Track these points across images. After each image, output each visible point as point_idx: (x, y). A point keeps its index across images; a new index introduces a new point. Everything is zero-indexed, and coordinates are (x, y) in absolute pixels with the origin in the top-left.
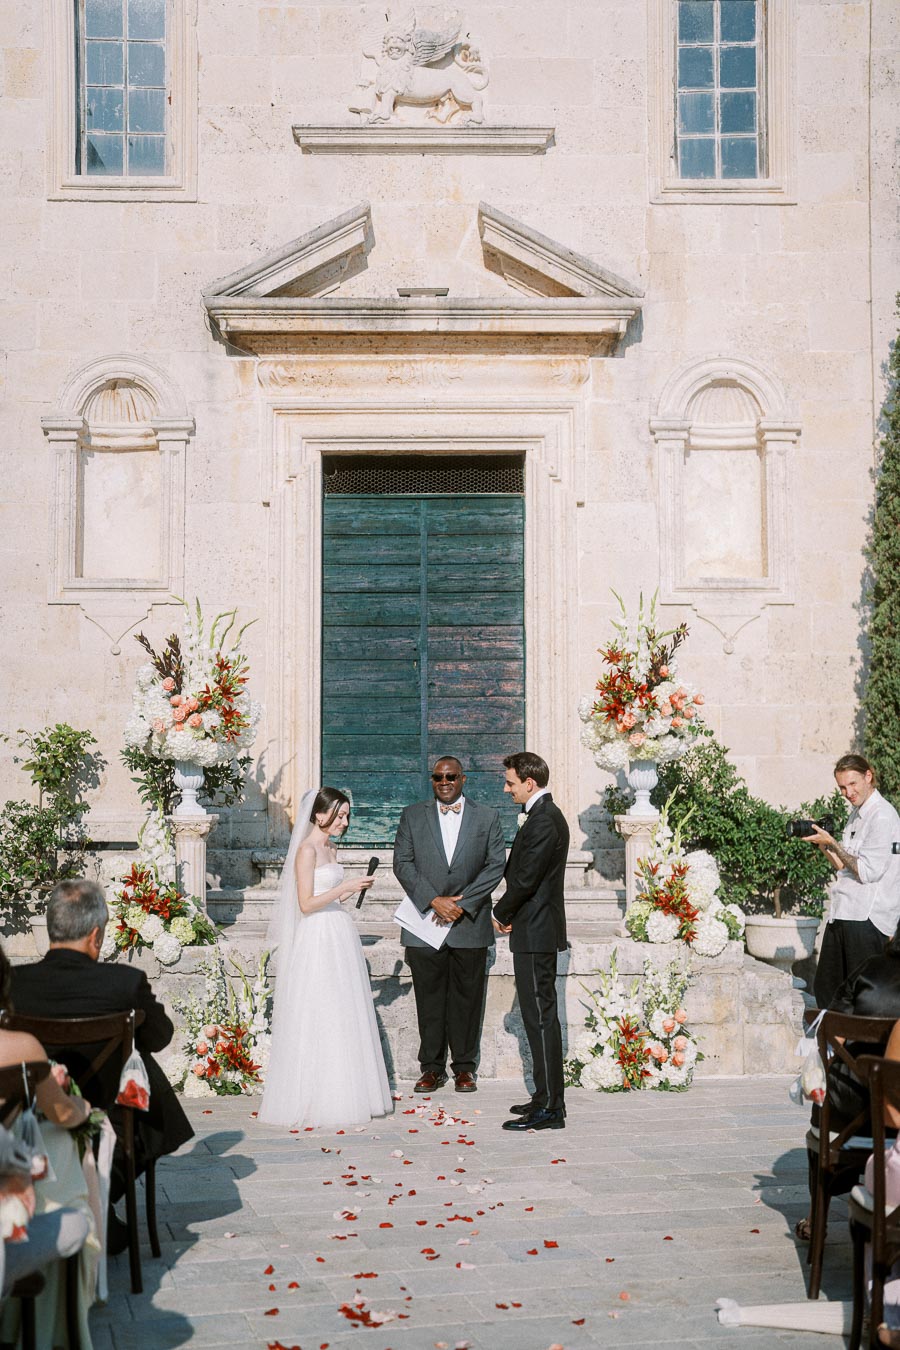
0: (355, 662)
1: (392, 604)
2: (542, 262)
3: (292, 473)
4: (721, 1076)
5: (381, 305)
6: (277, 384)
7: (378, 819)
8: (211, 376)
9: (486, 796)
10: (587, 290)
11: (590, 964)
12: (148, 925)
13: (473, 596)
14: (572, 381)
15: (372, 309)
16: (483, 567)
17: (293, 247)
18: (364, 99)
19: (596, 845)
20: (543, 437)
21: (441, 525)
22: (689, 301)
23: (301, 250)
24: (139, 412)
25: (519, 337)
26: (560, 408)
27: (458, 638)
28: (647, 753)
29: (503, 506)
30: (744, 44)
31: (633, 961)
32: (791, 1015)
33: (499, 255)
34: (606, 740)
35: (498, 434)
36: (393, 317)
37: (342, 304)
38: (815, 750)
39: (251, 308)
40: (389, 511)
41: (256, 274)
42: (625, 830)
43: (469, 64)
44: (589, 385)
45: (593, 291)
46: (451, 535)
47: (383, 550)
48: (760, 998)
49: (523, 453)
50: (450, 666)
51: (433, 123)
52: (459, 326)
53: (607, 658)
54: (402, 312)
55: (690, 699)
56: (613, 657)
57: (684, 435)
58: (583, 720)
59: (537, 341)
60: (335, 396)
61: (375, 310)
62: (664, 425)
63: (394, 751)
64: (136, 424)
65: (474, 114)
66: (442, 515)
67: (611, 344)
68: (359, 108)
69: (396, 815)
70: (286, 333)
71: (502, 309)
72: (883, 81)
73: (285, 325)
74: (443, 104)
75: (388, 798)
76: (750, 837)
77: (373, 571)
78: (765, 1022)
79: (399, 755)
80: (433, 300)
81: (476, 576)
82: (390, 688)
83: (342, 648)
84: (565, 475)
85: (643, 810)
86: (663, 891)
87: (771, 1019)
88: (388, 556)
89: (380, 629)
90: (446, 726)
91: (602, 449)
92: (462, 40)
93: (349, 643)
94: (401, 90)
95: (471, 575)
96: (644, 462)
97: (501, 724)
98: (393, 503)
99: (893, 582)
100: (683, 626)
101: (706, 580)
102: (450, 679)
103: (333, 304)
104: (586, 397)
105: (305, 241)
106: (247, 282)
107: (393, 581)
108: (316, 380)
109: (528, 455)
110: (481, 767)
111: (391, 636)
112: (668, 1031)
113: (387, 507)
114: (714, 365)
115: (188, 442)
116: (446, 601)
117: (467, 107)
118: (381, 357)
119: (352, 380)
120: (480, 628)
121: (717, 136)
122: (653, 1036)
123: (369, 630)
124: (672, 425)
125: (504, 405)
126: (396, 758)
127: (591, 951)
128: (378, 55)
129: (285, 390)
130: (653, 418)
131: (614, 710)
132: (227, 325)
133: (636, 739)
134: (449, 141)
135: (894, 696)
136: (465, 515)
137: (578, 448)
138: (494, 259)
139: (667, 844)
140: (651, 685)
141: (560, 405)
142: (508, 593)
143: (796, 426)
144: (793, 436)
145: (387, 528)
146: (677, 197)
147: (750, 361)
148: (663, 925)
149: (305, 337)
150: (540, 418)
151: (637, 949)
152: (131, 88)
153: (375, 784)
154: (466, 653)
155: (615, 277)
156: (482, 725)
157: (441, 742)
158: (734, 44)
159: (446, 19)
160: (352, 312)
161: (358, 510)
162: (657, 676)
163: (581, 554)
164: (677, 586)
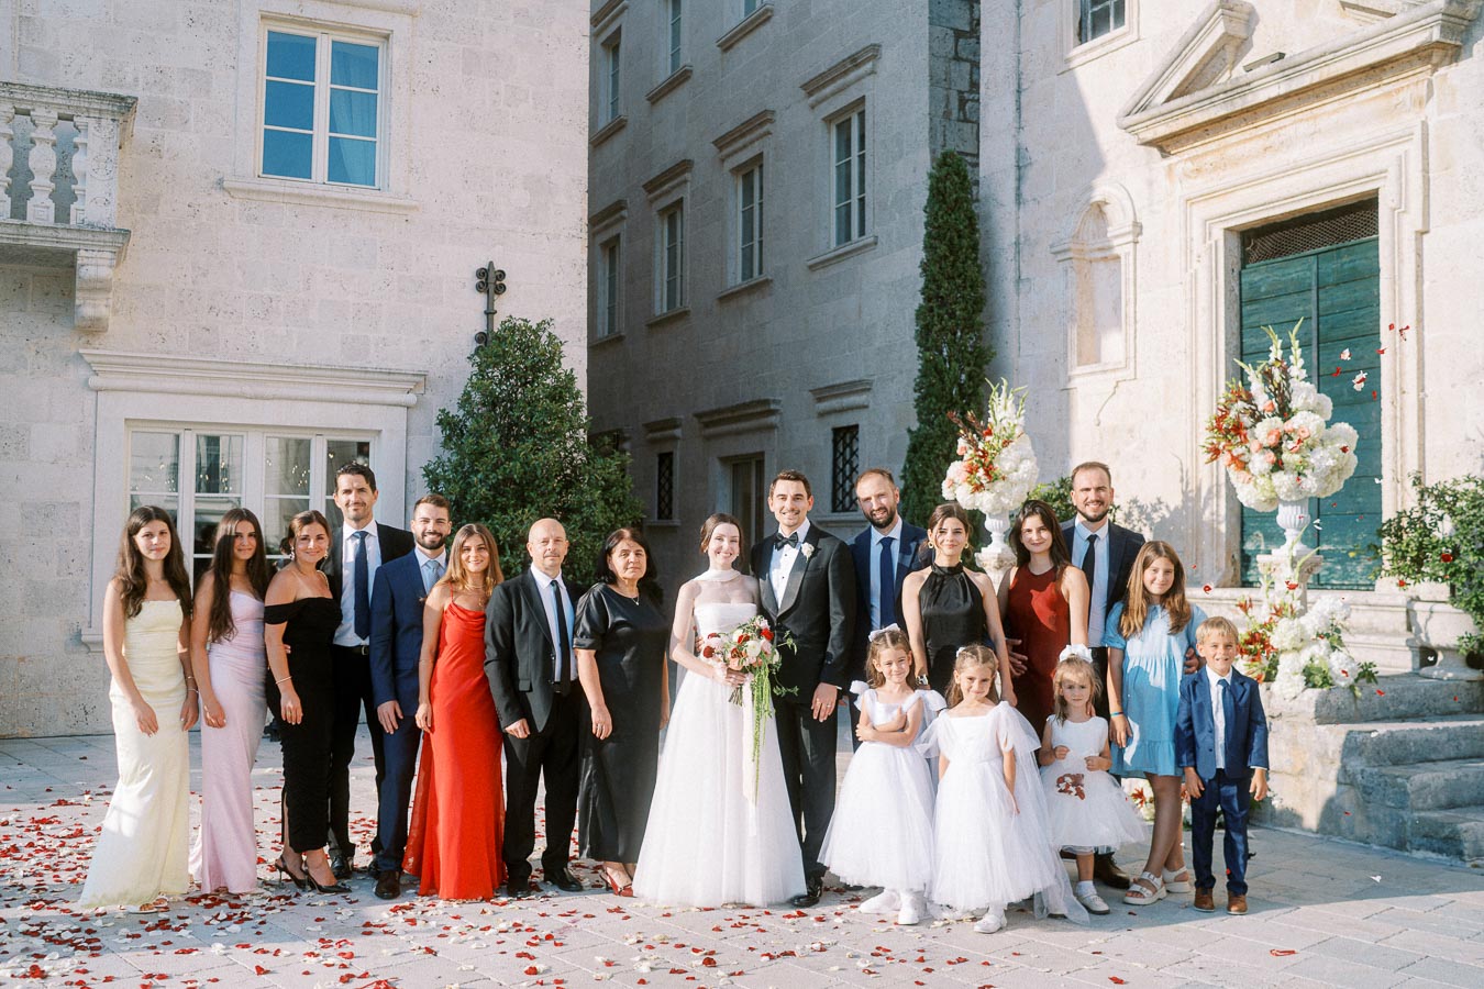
5: (1232, 85)
6: (1190, 177)
8: (1150, 183)
10: (1401, 8)
15: (1225, 92)
17: (1169, 58)
20: (1386, 171)
21: (1328, 276)
23: (1177, 58)
25: (1357, 77)
26: (1401, 137)
32: (1359, 777)
35: (1350, 178)
36: (1243, 94)
39: (1148, 120)
40: (1287, 271)
41: (1150, 89)
45: (1406, 7)
46: (1336, 285)
48: (1330, 753)
49: (1376, 190)
52: (1296, 84)
54: (1251, 86)
59: (1375, 75)
61: (1230, 92)
66: (1330, 267)
70: (1182, 132)
71: (1322, 56)
80: (1273, 67)
84: (1412, 205)
88: (1288, 314)
91: (1447, 169)
95: (1351, 321)
98: (1293, 263)
104: (1430, 118)
105: (1177, 50)
106: (1145, 99)
108: (1215, 167)
109: (1380, 193)
113: (1286, 268)
115: (1136, 243)
118: (1259, 131)
125: (1352, 148)
129: (1196, 181)
136: (1346, 263)
141: (1400, 133)
142: (1367, 337)
145: (1287, 288)
149: (1198, 131)
160: (1213, 100)
161: (1265, 275)
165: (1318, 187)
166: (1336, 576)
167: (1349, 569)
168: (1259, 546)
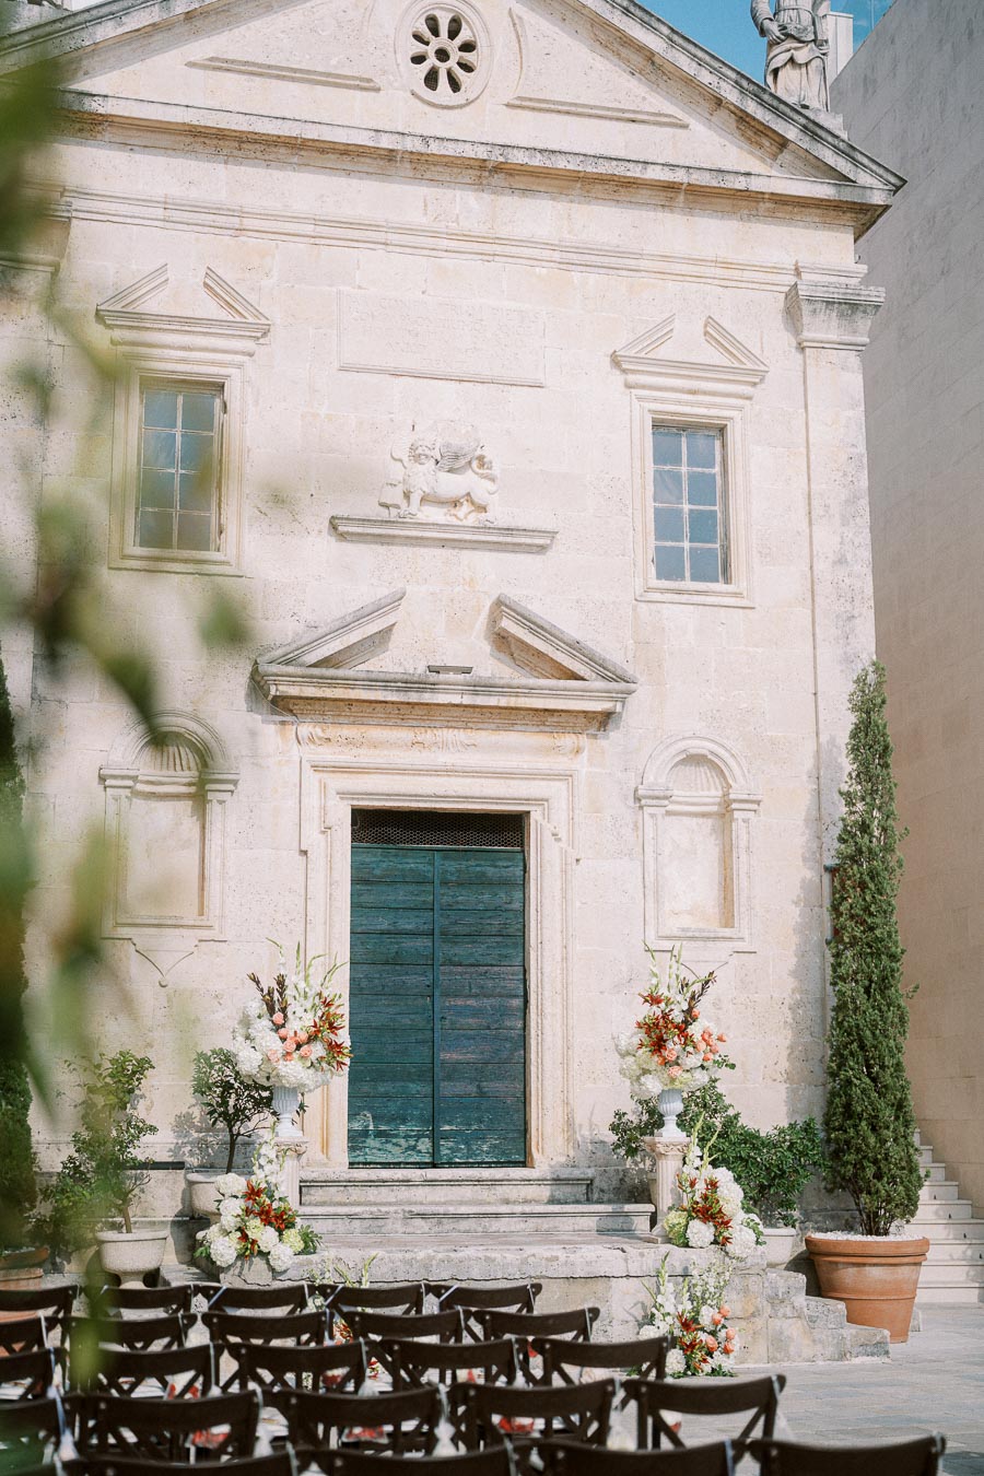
0: (375, 997)
1: (409, 944)
2: (551, 648)
3: (328, 824)
4: (752, 1366)
5: (415, 679)
6: (314, 743)
7: (394, 1140)
8: (254, 734)
9: (491, 1119)
10: (589, 675)
11: (641, 1266)
12: (265, 1236)
13: (479, 939)
14: (571, 752)
15: (406, 682)
16: (489, 914)
17: (337, 624)
18: (394, 496)
19: (592, 1164)
20: (547, 800)
21: (452, 874)
22: (668, 686)
24: (184, 763)
25: (528, 712)
26: (560, 775)
27: (467, 976)
28: (681, 1083)
29: (505, 859)
30: (706, 470)
31: (677, 1264)
32: (806, 1310)
33: (510, 639)
34: (645, 1072)
35: (508, 796)
36: (423, 690)
37: (382, 676)
38: (775, 1080)
39: (299, 677)
40: (406, 860)
41: (304, 646)
42: (661, 1149)
43: (481, 471)
44: (585, 754)
45: (594, 675)
46: (460, 884)
47: (400, 895)
48: (780, 1295)
49: (529, 812)
50: (460, 1002)
51: (454, 521)
52: (480, 700)
53: (646, 1001)
54: (433, 687)
55: (714, 1037)
56: (654, 1000)
57: (666, 802)
58: (620, 1054)
59: (543, 718)
60: (366, 757)
61: (408, 684)
62: (651, 793)
63: (409, 1077)
64: (180, 773)
65: (489, 515)
66: (452, 866)
67: (605, 720)
68: (389, 502)
69: (410, 1137)
70: (326, 699)
71: (519, 688)
72: (822, 513)
73: (328, 693)
74: (462, 504)
75: (404, 1121)
76: (741, 1157)
77: (392, 914)
78: (785, 1316)
79: (413, 1081)
80: (461, 677)
81: (483, 921)
82: (406, 1021)
83: (364, 984)
84: (563, 834)
85: (671, 1133)
86: (698, 1203)
87: (789, 1314)
88: (404, 902)
89: (398, 967)
90: (455, 1056)
91: (596, 812)
92: (479, 452)
93: (371, 980)
94: (427, 491)
95: (479, 921)
96: (631, 826)
97: (505, 1055)
98: (410, 853)
99: (854, 937)
100: (711, 974)
101: (683, 930)
102: (460, 1012)
103: (373, 676)
104: (582, 766)
106: (296, 653)
107: (409, 923)
108: (349, 742)
109: (533, 816)
110: (485, 1093)
111: (407, 974)
112: (716, 1323)
113: (405, 856)
114: (689, 742)
115: (233, 793)
116: (456, 943)
117: (483, 509)
119: (381, 743)
120: (486, 968)
121: (686, 545)
122: (702, 1329)
123: (387, 967)
124: (656, 793)
125: (513, 771)
126: (411, 1085)
127: (642, 1255)
128: (405, 459)
129: (320, 749)
130: (640, 787)
131: (658, 1045)
132: (277, 690)
133: (675, 1071)
134: (468, 537)
135: (858, 1034)
136: (473, 866)
137: (577, 812)
138: (502, 641)
139: (698, 1162)
140: (686, 1023)
141: (561, 773)
142: (512, 936)
143: (754, 798)
144: (755, 806)
145: (404, 876)
146: (657, 596)
147: (717, 739)
148: (701, 1232)
149: (342, 704)
150: (543, 783)
151: (678, 1253)
152: (181, 471)
153: (393, 1107)
154: (473, 991)
155: (614, 665)
156: (486, 1056)
157: (453, 1072)
158: (700, 470)
159: (463, 432)
160: (389, 684)
161: (380, 858)
162: (690, 1016)
163: (578, 904)
164: (660, 934)
165: (477, 794)
166: (459, 1155)
167: (474, 1147)
168: (368, 1126)
